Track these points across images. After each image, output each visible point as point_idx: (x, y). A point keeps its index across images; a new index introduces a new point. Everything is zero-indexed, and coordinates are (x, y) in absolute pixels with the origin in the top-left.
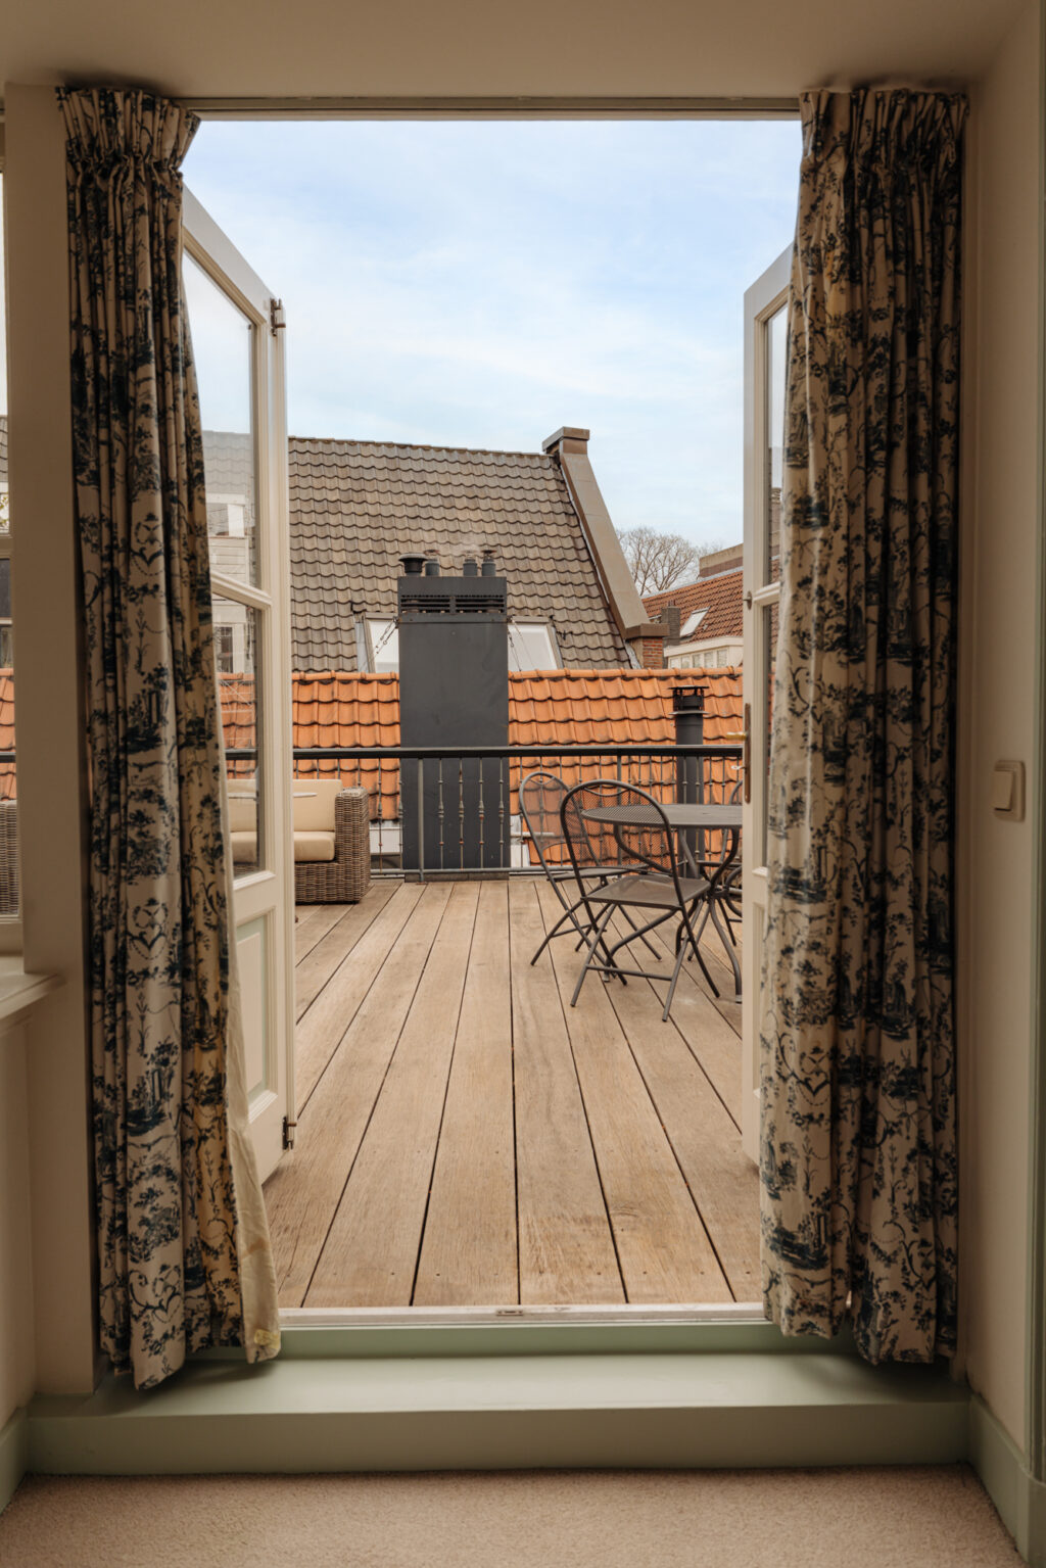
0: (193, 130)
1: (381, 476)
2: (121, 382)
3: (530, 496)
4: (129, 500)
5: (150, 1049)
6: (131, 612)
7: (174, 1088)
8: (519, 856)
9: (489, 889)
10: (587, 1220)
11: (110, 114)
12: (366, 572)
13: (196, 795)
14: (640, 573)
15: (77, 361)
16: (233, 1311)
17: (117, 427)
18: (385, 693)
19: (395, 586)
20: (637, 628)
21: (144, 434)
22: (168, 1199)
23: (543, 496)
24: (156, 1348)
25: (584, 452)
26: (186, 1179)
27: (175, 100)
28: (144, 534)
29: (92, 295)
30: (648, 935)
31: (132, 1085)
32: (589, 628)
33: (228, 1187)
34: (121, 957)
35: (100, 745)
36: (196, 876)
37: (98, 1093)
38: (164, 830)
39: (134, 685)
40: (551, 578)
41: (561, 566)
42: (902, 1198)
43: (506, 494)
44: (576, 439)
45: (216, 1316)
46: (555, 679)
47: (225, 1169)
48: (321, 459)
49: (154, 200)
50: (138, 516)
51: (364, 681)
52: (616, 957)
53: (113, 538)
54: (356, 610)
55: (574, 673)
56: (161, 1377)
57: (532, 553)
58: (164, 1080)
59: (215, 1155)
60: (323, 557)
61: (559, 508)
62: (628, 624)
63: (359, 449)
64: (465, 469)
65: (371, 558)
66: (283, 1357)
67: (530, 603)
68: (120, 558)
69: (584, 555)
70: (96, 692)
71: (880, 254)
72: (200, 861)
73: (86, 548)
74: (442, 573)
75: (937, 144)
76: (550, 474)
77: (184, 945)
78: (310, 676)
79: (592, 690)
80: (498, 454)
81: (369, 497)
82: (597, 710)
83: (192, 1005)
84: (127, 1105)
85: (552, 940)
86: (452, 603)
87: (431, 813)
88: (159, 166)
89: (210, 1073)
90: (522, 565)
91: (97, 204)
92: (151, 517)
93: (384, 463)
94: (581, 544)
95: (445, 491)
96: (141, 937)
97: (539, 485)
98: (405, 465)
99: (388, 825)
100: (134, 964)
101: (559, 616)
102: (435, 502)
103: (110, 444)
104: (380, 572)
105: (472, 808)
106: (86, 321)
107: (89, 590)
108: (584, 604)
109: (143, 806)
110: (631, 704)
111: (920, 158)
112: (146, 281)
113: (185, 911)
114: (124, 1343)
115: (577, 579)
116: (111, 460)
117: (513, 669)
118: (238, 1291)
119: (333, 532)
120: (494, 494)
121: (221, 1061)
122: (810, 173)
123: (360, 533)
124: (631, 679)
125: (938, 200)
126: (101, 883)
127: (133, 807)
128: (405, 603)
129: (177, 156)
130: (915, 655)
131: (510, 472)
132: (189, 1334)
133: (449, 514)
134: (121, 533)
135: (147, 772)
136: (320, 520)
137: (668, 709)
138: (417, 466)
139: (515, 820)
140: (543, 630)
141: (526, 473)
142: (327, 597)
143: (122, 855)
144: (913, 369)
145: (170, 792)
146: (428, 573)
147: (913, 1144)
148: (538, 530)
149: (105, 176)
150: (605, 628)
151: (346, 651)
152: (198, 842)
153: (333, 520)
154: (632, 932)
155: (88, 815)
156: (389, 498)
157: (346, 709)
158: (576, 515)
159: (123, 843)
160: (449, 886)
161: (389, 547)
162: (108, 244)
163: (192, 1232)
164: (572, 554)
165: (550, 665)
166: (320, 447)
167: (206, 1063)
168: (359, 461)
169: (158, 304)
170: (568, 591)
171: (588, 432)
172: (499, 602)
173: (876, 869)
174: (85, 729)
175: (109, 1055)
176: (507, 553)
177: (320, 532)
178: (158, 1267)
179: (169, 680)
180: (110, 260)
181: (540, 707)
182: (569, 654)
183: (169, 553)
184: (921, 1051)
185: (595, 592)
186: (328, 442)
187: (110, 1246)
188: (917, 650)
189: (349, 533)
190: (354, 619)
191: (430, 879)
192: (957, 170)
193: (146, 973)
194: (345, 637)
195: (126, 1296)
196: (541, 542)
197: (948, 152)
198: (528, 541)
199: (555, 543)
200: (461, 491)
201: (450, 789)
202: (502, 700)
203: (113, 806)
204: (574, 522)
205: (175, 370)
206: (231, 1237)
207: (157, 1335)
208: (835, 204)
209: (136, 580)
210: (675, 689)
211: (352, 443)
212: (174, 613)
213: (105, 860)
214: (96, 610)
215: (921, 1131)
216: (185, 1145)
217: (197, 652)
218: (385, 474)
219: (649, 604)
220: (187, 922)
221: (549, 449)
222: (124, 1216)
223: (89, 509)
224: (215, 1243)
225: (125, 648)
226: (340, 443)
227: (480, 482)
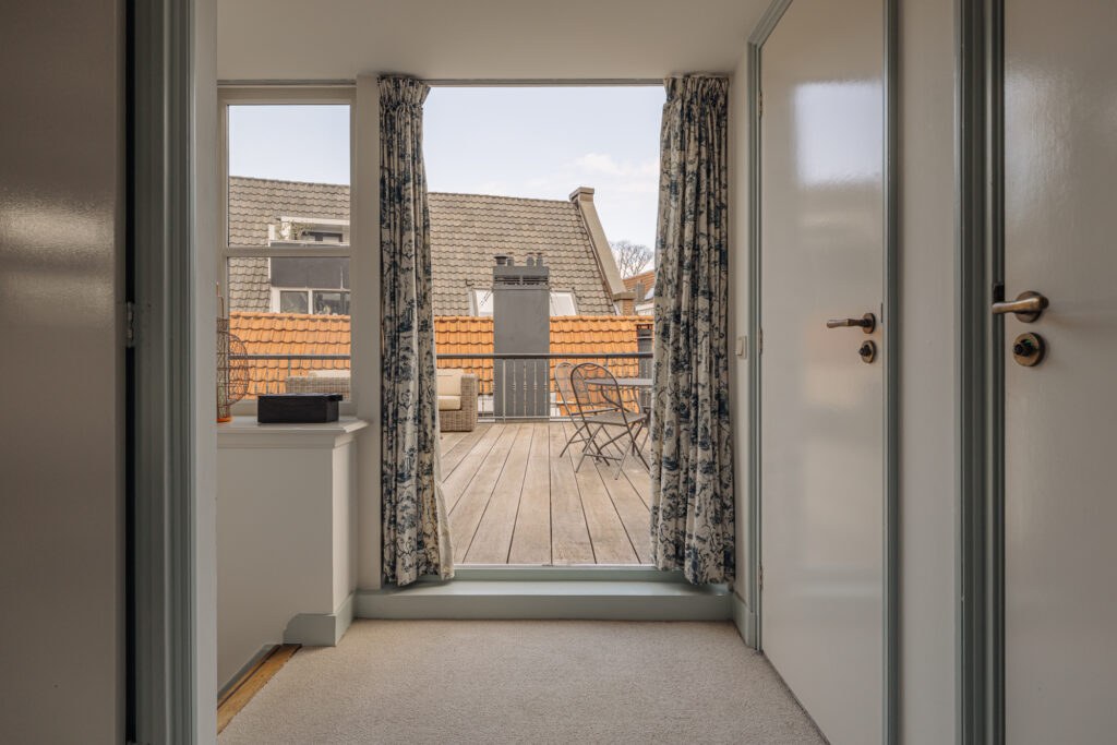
0: (428, 92)
1: (483, 213)
2: (399, 189)
3: (562, 223)
4: (401, 236)
5: (407, 449)
6: (402, 278)
7: (415, 466)
8: (554, 412)
9: (539, 426)
10: (582, 544)
11: (397, 88)
12: (474, 263)
13: (425, 351)
14: (623, 266)
15: (383, 181)
16: (435, 561)
17: (397, 206)
18: (484, 327)
19: (491, 271)
20: (619, 295)
21: (408, 209)
22: (412, 511)
23: (569, 224)
24: (406, 570)
25: (591, 200)
26: (418, 503)
27: (421, 81)
28: (407, 248)
29: (389, 155)
30: (616, 442)
31: (399, 463)
32: (594, 294)
33: (434, 509)
34: (396, 413)
35: (388, 329)
36: (423, 382)
37: (385, 467)
38: (413, 363)
39: (403, 306)
40: (573, 267)
41: (579, 261)
42: (709, 515)
43: (549, 223)
44: (587, 193)
45: (428, 563)
46: (574, 321)
47: (433, 502)
48: (450, 204)
49: (412, 119)
50: (405, 240)
51: (473, 321)
52: (603, 451)
53: (395, 249)
54: (469, 284)
55: (585, 317)
56: (408, 582)
57: (563, 254)
58: (411, 462)
59: (429, 496)
60: (451, 256)
61: (578, 230)
62: (615, 292)
63: (471, 199)
64: (528, 209)
65: (477, 256)
66: (454, 580)
67: (562, 280)
68: (397, 257)
69: (591, 255)
70: (387, 309)
71: (692, 139)
72: (425, 377)
73: (385, 253)
74: (516, 265)
75: (717, 96)
76: (573, 212)
77: (419, 410)
78: (445, 318)
79: (594, 326)
80: (545, 201)
81: (476, 224)
82: (597, 337)
83: (422, 434)
84: (397, 471)
85: (571, 445)
86: (521, 280)
87: (509, 388)
88: (414, 106)
89: (428, 462)
90: (558, 260)
91: (390, 120)
92: (410, 241)
93: (484, 206)
94: (589, 250)
95: (516, 221)
96: (404, 405)
97: (567, 218)
98: (495, 207)
99: (486, 397)
100: (401, 416)
101: (577, 288)
102: (511, 227)
103: (394, 213)
104: (481, 264)
105: (531, 384)
106: (386, 166)
107: (386, 269)
108: (591, 281)
109: (406, 353)
110: (615, 334)
111: (711, 102)
112: (409, 151)
113: (420, 396)
114: (393, 568)
115: (588, 268)
116: (395, 219)
117: (552, 315)
118: (438, 552)
119: (457, 243)
120: (543, 222)
121: (432, 457)
122: (666, 109)
123: (471, 243)
124: (615, 321)
125: (719, 117)
126: (387, 384)
127: (402, 354)
128: (497, 279)
129: (421, 102)
130: (710, 295)
131: (552, 211)
132: (418, 568)
133: (519, 233)
134: (398, 247)
135: (408, 340)
136: (450, 236)
137: (634, 336)
138: (502, 208)
139: (553, 395)
140: (569, 295)
141: (560, 211)
142: (453, 277)
143: (396, 373)
144: (709, 183)
145: (415, 348)
146: (509, 264)
147: (712, 493)
148: (567, 242)
149: (394, 109)
150: (602, 294)
151: (463, 305)
152: (425, 369)
153: (457, 236)
154: (608, 440)
155: (383, 358)
156: (486, 225)
157: (464, 336)
158: (587, 234)
159: (397, 368)
160: (518, 426)
161: (486, 251)
162: (395, 136)
163: (420, 527)
164: (584, 255)
165: (572, 313)
166: (450, 197)
167: (426, 458)
168: (471, 205)
169: (414, 158)
170: (583, 274)
171: (593, 190)
172: (546, 279)
173: (694, 382)
174: (383, 324)
175: (390, 452)
176: (550, 254)
177: (450, 243)
178: (407, 537)
179: (415, 304)
180: (395, 143)
181: (567, 336)
182: (583, 308)
183: (416, 255)
184: (714, 456)
185: (597, 275)
186: (454, 195)
187: (389, 529)
188: (711, 294)
189: (465, 243)
190: (467, 289)
191: (509, 421)
192: (725, 106)
193: (406, 419)
194: (463, 299)
195: (395, 548)
196: (568, 248)
197: (721, 100)
198: (561, 248)
199: (576, 249)
200: (526, 221)
201: (520, 376)
202: (546, 331)
203: (393, 354)
204: (585, 237)
205: (419, 184)
206: (435, 530)
207: (407, 565)
208: (677, 119)
209: (404, 266)
210: (638, 326)
211: (467, 196)
212: (418, 278)
213: (389, 375)
214: (389, 277)
215: (715, 489)
216: (418, 490)
217: (425, 294)
218: (485, 212)
219: (627, 282)
220: (420, 401)
221: (573, 199)
222: (395, 516)
223: (386, 238)
224: (428, 532)
225: (399, 292)
226: (461, 195)
227: (536, 216)
